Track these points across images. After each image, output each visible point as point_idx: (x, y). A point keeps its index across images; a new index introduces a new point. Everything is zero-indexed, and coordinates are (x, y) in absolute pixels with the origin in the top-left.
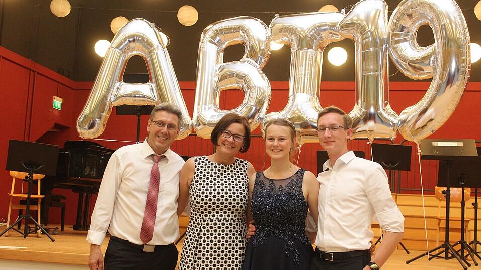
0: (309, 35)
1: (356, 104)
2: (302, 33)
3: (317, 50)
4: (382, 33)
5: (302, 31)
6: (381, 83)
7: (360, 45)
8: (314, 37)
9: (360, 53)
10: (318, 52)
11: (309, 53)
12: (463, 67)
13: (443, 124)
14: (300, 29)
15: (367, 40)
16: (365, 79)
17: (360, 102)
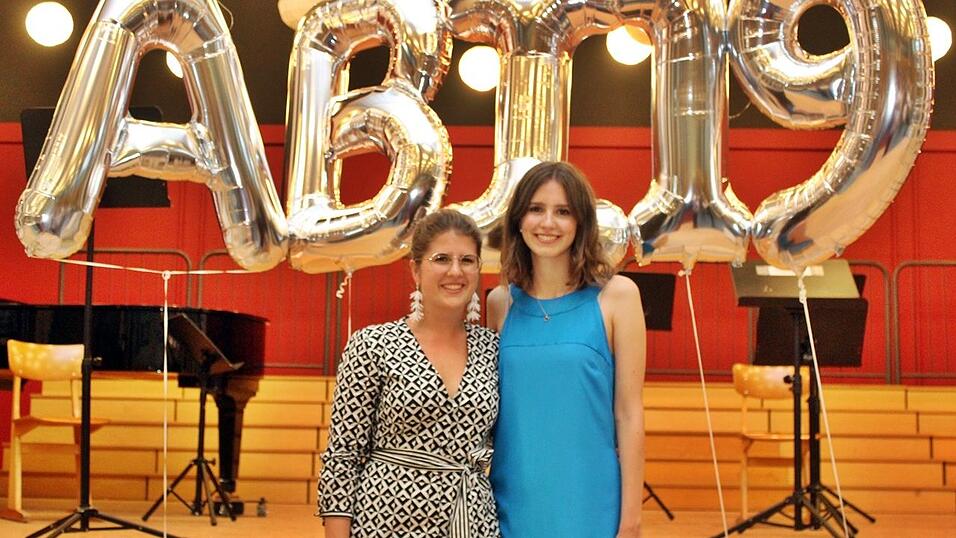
0: (539, 20)
1: (654, 181)
2: (526, 13)
3: (559, 55)
4: (716, 18)
5: (524, 10)
6: (714, 137)
7: (664, 47)
8: (550, 26)
9: (664, 65)
10: (563, 62)
11: (541, 62)
12: (919, 106)
13: (862, 232)
14: (519, 7)
15: (682, 35)
16: (678, 124)
17: (664, 177)
